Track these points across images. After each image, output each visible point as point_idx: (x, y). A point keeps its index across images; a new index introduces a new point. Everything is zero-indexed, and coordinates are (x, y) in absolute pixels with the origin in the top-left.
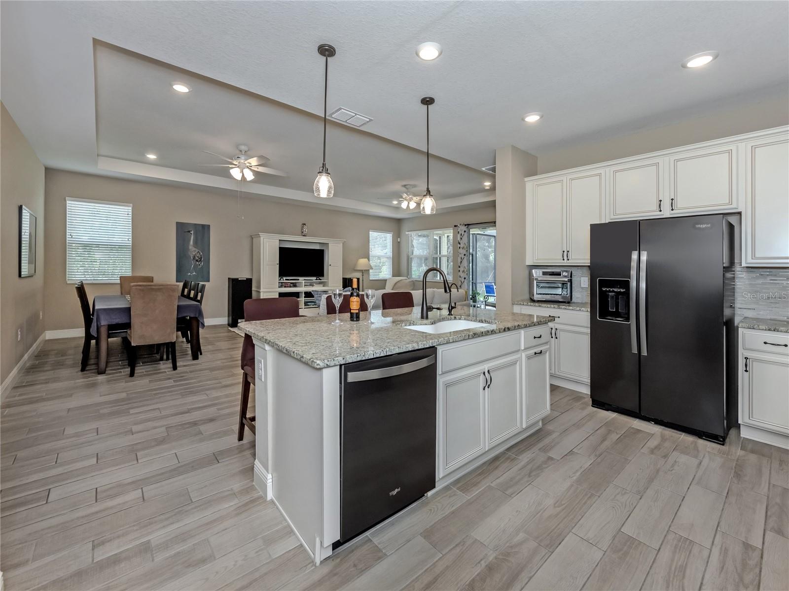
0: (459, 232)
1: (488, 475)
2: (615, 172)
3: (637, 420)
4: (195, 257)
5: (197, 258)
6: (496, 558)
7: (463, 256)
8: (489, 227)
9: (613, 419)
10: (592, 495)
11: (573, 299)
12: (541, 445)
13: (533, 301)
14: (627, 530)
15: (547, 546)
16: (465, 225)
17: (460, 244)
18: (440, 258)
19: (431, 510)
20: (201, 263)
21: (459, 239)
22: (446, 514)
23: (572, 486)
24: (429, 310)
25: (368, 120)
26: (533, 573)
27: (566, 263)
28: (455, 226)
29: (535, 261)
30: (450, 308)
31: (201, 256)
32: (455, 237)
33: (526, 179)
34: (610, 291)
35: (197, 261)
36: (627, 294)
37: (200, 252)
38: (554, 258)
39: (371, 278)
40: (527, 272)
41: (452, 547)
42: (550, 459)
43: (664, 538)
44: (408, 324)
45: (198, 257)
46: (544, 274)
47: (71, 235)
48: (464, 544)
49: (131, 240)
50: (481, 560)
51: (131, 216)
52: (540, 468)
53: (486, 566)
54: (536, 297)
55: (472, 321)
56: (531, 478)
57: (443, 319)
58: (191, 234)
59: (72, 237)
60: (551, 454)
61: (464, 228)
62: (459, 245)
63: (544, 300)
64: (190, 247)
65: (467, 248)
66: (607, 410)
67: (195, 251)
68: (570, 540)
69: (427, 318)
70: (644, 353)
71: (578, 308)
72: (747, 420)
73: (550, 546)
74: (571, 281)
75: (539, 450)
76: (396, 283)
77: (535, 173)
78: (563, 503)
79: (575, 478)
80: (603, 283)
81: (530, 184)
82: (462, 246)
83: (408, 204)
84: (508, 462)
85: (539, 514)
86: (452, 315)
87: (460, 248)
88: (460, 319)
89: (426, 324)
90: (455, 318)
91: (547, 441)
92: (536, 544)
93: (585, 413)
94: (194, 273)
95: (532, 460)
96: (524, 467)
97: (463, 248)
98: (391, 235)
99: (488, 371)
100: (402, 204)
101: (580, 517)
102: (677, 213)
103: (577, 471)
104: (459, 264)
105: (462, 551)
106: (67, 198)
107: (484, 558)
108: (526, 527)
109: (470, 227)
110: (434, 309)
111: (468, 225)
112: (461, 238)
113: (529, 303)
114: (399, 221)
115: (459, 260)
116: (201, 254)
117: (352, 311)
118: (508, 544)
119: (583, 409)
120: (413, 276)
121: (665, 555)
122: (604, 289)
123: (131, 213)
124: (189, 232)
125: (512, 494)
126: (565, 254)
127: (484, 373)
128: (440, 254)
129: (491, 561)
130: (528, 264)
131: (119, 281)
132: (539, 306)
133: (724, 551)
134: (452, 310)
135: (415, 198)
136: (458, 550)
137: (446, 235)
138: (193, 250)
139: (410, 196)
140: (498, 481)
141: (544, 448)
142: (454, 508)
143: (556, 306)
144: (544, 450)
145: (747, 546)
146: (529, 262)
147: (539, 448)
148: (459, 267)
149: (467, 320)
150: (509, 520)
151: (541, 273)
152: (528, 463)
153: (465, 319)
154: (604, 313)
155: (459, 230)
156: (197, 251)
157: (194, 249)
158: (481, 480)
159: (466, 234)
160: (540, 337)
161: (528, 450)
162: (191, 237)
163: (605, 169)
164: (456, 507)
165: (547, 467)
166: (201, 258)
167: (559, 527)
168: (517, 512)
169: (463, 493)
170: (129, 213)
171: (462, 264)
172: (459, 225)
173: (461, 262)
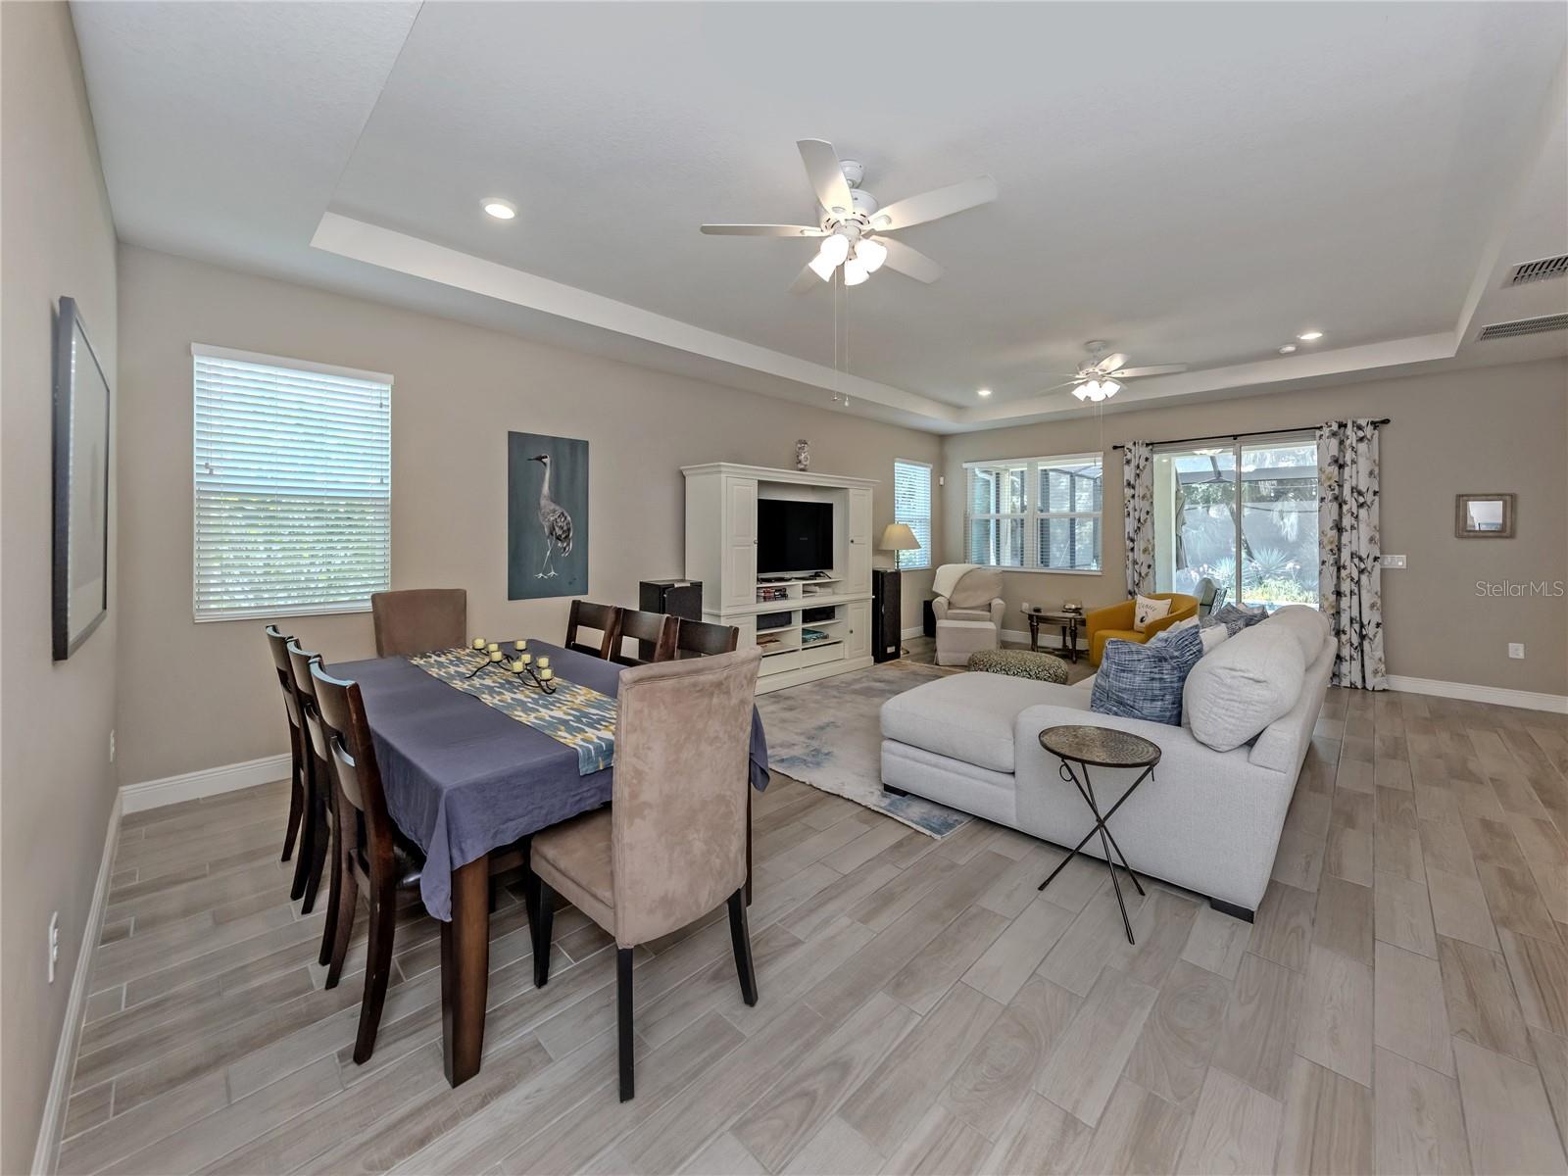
0: (1128, 462)
4: (554, 529)
5: (559, 532)
16: (1147, 445)
17: (1132, 488)
18: (998, 521)
20: (568, 545)
21: (1128, 476)
28: (1115, 448)
31: (568, 524)
32: (1109, 472)
35: (558, 538)
37: (566, 514)
45: (561, 528)
47: (207, 466)
49: (389, 481)
51: (389, 410)
58: (545, 464)
59: (211, 474)
61: (1144, 451)
62: (1130, 491)
64: (543, 502)
65: (1151, 496)
67: (554, 511)
82: (1139, 492)
87: (1132, 497)
94: (553, 573)
98: (929, 470)
106: (194, 347)
109: (1158, 448)
111: (1152, 444)
112: (1138, 475)
114: (941, 439)
115: (1133, 525)
116: (569, 518)
123: (389, 403)
124: (540, 459)
128: (998, 511)
131: (369, 606)
138: (548, 510)
148: (1133, 540)
155: (1128, 457)
156: (559, 510)
157: (553, 506)
159: (1148, 466)
162: (544, 474)
166: (569, 530)
170: (385, 402)
171: (1141, 534)
172: (1130, 445)
173: (1139, 528)
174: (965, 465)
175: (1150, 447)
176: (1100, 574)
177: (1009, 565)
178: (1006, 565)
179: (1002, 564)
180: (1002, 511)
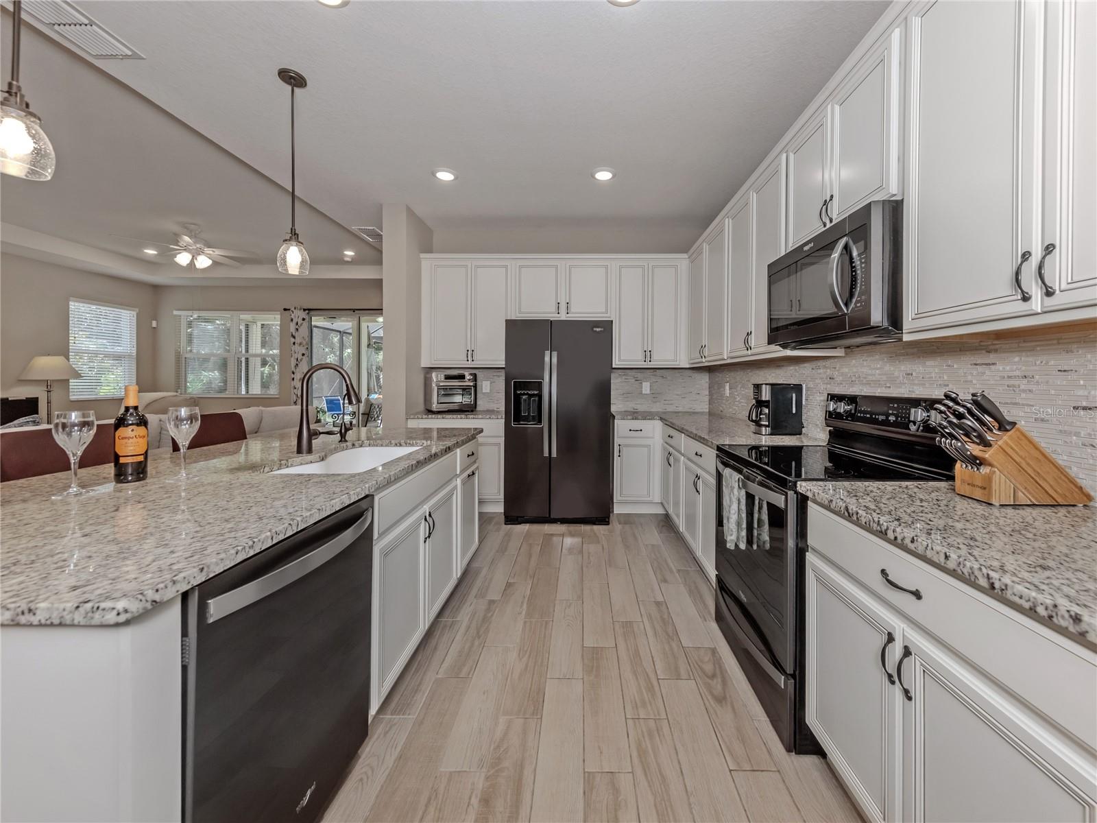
0: (292, 320)
1: (428, 665)
2: (521, 267)
3: (547, 525)
6: (487, 778)
7: (300, 357)
8: (342, 316)
9: (528, 531)
10: (547, 623)
11: (478, 407)
12: (474, 591)
13: (430, 412)
14: (589, 643)
15: (533, 714)
16: (304, 310)
17: (294, 337)
18: (247, 359)
19: (361, 780)
21: (292, 329)
22: (391, 766)
23: (525, 622)
24: (313, 437)
25: (130, 53)
26: (535, 762)
27: (470, 364)
28: (285, 310)
29: (433, 362)
30: (343, 431)
32: (283, 326)
33: (423, 256)
34: (524, 394)
36: (540, 396)
38: (456, 359)
39: (72, 398)
40: (422, 376)
41: (421, 813)
42: (492, 602)
43: (614, 632)
44: (275, 468)
46: (448, 377)
48: (436, 794)
50: (470, 798)
52: (486, 620)
53: (480, 801)
54: (435, 407)
55: (382, 446)
56: (481, 638)
57: (336, 450)
60: (489, 597)
61: (303, 314)
62: (293, 340)
63: (447, 409)
65: (307, 344)
66: (520, 524)
68: (551, 689)
69: (310, 451)
70: (554, 454)
71: (488, 417)
72: (620, 498)
73: (535, 712)
74: (475, 386)
75: (475, 597)
76: (149, 404)
77: (430, 251)
78: (525, 649)
79: (524, 612)
80: (518, 385)
81: (428, 262)
82: (298, 340)
83: (193, 259)
84: (446, 634)
85: (509, 680)
86: (346, 441)
87: (294, 343)
88: (361, 446)
89: (311, 462)
90: (353, 445)
91: (478, 583)
92: (522, 721)
93: (502, 533)
95: (474, 614)
96: (468, 628)
97: (300, 344)
98: (135, 313)
99: (430, 515)
100: (178, 256)
101: (547, 655)
102: (572, 317)
103: (522, 603)
104: (293, 369)
105: (438, 807)
107: (472, 793)
108: (502, 708)
109: (312, 313)
110: (321, 435)
111: (309, 310)
112: (297, 329)
113: (424, 416)
114: (156, 288)
115: (293, 362)
117: (122, 460)
118: (492, 748)
119: (498, 530)
120: (190, 390)
121: (622, 646)
122: (519, 392)
125: (469, 674)
126: (469, 353)
127: (426, 520)
128: (247, 351)
129: (483, 788)
130: (423, 365)
132: (443, 418)
133: (650, 617)
134: (346, 432)
135: (208, 251)
136: (432, 809)
137: (259, 324)
139: (198, 246)
140: (445, 665)
141: (480, 592)
142: (399, 749)
143: (463, 416)
144: (481, 595)
145: (658, 604)
146: (425, 362)
147: (474, 595)
148: (293, 373)
149: (374, 445)
150: (481, 711)
151: (443, 377)
152: (471, 621)
153: (369, 445)
154: (518, 418)
155: (292, 317)
158: (422, 679)
159: (305, 324)
160: (473, 454)
161: (464, 604)
163: (512, 262)
164: (402, 743)
165: (492, 615)
167: (534, 681)
168: (484, 693)
169: (403, 714)
171: (298, 370)
172: (293, 309)
173: (297, 365)
174: (175, 313)
175: (307, 312)
176: (277, 396)
177: (260, 393)
178: (254, 393)
179: (250, 393)
180: (250, 351)
